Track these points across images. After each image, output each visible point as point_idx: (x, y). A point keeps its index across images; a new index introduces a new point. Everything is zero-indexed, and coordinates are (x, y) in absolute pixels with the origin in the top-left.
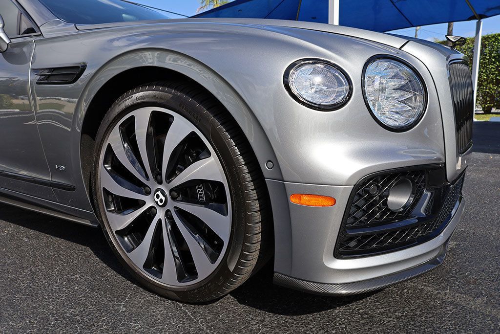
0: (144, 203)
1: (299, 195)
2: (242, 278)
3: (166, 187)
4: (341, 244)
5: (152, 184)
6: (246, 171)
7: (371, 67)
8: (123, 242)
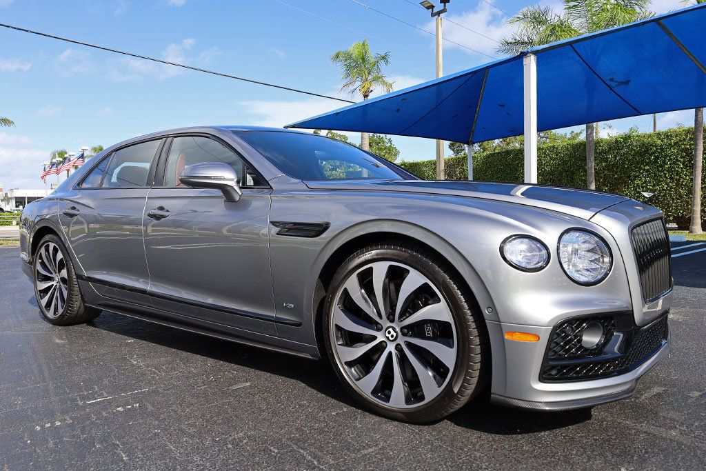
0: (375, 338)
1: (512, 332)
2: (464, 400)
3: (397, 325)
4: (545, 372)
5: (385, 323)
6: (470, 314)
7: (566, 237)
8: (351, 373)
